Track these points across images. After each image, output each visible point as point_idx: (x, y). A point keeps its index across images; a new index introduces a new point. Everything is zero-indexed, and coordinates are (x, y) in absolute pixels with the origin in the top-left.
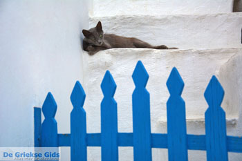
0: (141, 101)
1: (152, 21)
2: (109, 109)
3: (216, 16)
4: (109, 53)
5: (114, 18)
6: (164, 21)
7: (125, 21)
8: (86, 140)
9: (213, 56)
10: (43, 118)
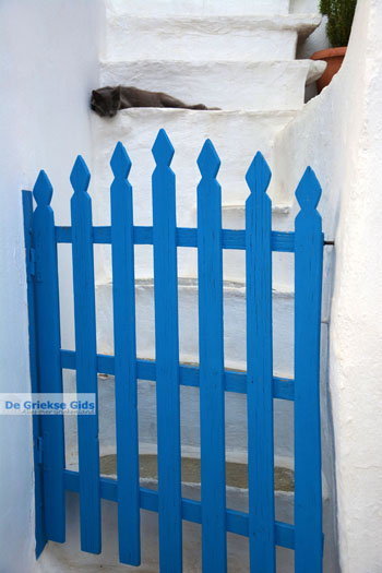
0: (164, 184)
1: (186, 69)
2: (121, 195)
3: (273, 64)
4: (127, 114)
5: (135, 64)
6: (204, 69)
7: (151, 68)
8: (93, 236)
9: (267, 121)
10: (35, 205)
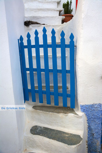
1: (41, 18)
2: (37, 39)
4: (31, 26)
5: (31, 17)
6: (44, 17)
7: (34, 17)
8: (31, 47)
9: (56, 27)
10: (20, 42)
